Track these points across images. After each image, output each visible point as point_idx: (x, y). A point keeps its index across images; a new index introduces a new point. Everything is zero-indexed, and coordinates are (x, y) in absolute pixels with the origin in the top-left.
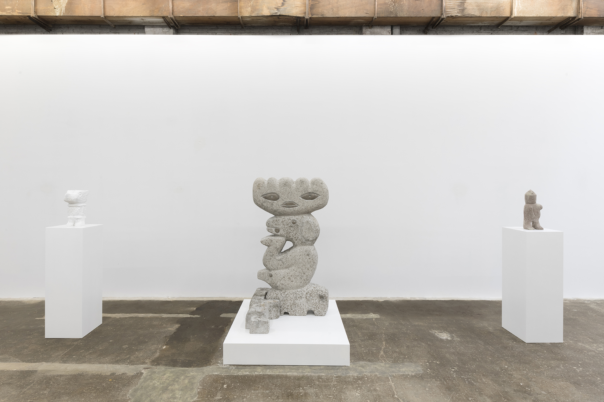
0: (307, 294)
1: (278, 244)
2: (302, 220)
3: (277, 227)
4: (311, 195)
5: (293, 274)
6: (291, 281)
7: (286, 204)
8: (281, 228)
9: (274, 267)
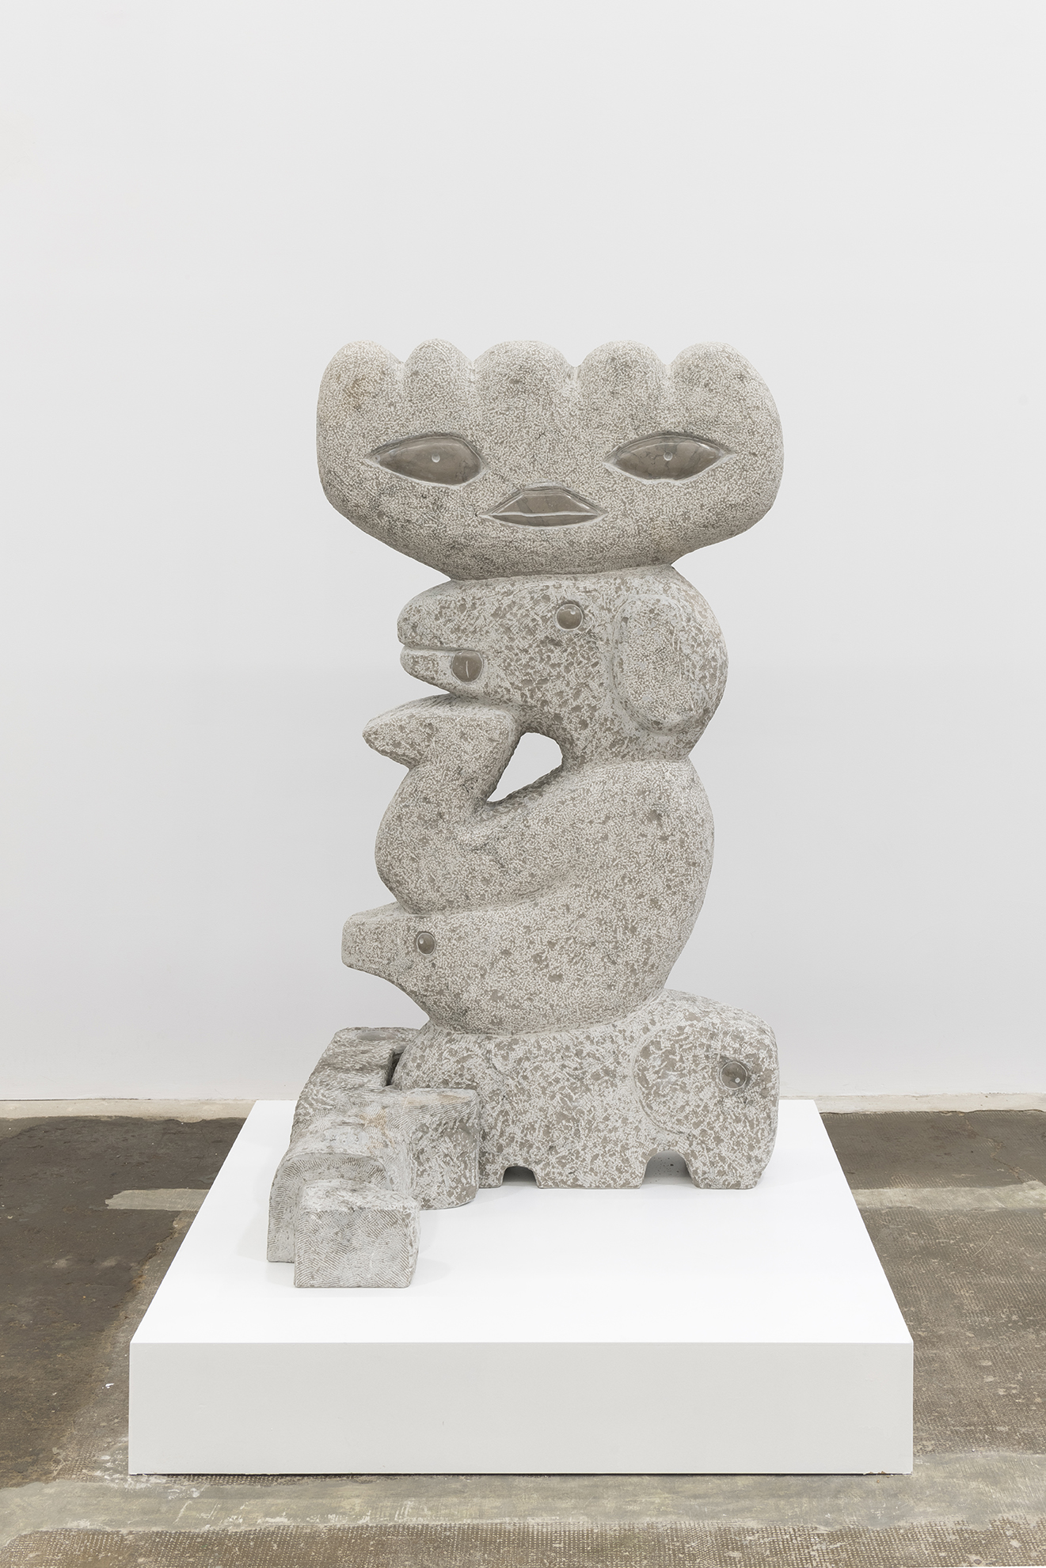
0: (645, 1052)
1: (468, 748)
2: (619, 602)
3: (467, 643)
4: (674, 451)
5: (564, 935)
6: (552, 978)
7: (525, 504)
8: (491, 654)
9: (443, 890)
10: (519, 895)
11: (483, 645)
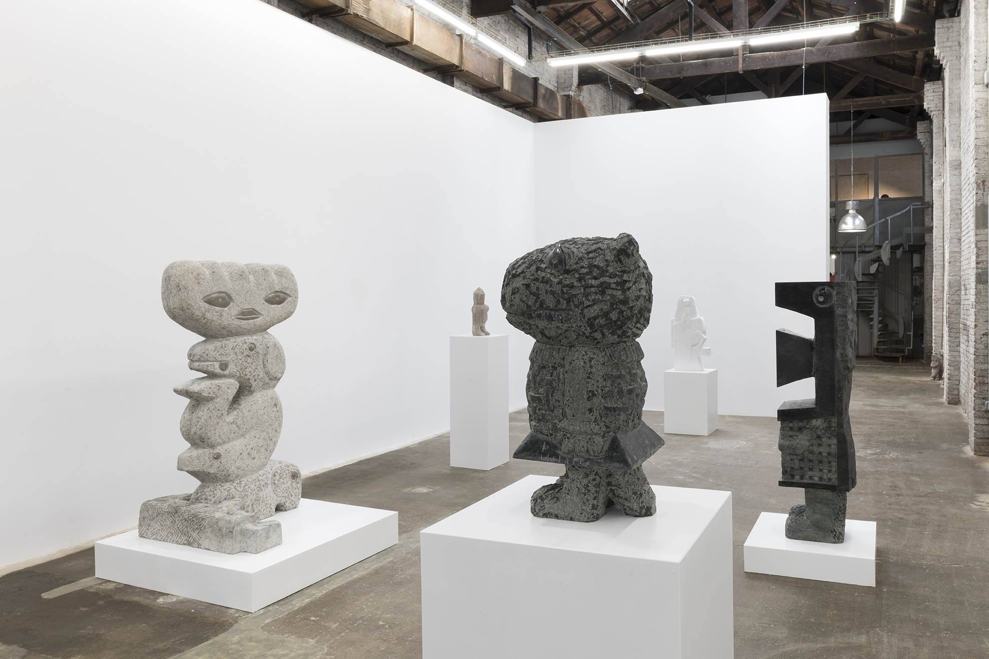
0: (274, 475)
1: (230, 392)
2: (264, 342)
3: (224, 358)
4: (278, 296)
5: (255, 445)
6: (252, 459)
7: (243, 313)
8: (231, 361)
9: (223, 438)
10: (242, 435)
11: (229, 359)
